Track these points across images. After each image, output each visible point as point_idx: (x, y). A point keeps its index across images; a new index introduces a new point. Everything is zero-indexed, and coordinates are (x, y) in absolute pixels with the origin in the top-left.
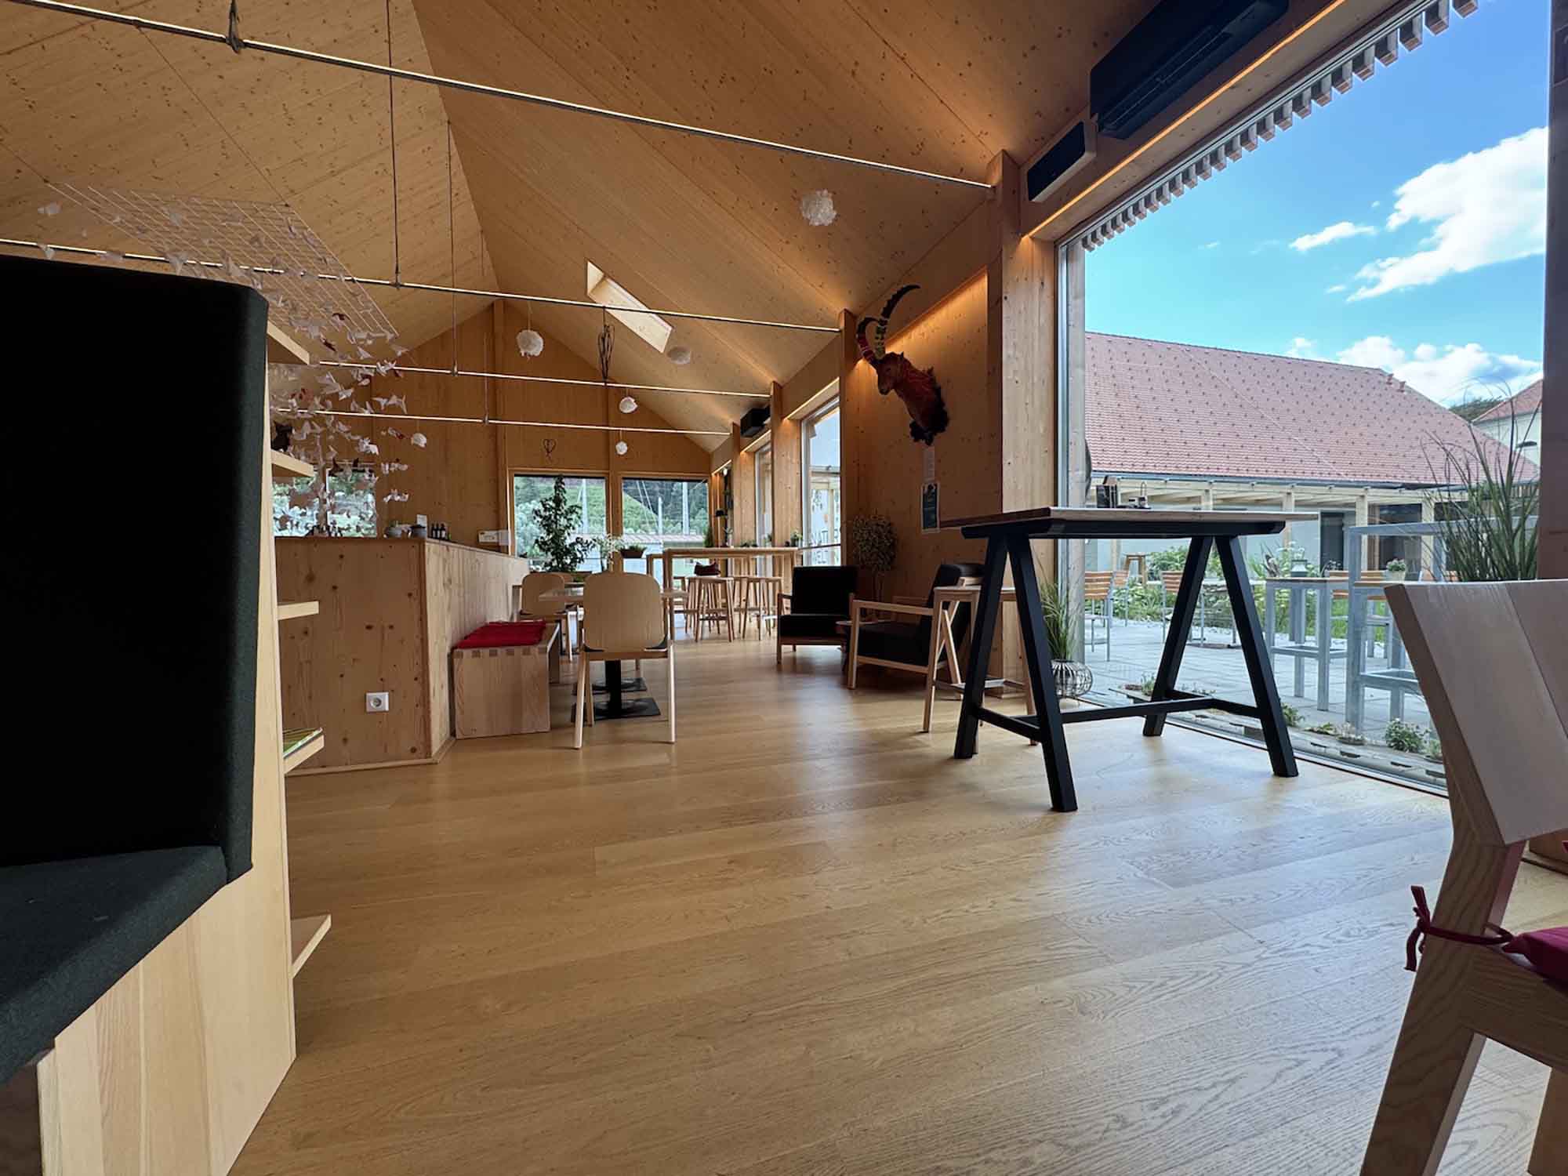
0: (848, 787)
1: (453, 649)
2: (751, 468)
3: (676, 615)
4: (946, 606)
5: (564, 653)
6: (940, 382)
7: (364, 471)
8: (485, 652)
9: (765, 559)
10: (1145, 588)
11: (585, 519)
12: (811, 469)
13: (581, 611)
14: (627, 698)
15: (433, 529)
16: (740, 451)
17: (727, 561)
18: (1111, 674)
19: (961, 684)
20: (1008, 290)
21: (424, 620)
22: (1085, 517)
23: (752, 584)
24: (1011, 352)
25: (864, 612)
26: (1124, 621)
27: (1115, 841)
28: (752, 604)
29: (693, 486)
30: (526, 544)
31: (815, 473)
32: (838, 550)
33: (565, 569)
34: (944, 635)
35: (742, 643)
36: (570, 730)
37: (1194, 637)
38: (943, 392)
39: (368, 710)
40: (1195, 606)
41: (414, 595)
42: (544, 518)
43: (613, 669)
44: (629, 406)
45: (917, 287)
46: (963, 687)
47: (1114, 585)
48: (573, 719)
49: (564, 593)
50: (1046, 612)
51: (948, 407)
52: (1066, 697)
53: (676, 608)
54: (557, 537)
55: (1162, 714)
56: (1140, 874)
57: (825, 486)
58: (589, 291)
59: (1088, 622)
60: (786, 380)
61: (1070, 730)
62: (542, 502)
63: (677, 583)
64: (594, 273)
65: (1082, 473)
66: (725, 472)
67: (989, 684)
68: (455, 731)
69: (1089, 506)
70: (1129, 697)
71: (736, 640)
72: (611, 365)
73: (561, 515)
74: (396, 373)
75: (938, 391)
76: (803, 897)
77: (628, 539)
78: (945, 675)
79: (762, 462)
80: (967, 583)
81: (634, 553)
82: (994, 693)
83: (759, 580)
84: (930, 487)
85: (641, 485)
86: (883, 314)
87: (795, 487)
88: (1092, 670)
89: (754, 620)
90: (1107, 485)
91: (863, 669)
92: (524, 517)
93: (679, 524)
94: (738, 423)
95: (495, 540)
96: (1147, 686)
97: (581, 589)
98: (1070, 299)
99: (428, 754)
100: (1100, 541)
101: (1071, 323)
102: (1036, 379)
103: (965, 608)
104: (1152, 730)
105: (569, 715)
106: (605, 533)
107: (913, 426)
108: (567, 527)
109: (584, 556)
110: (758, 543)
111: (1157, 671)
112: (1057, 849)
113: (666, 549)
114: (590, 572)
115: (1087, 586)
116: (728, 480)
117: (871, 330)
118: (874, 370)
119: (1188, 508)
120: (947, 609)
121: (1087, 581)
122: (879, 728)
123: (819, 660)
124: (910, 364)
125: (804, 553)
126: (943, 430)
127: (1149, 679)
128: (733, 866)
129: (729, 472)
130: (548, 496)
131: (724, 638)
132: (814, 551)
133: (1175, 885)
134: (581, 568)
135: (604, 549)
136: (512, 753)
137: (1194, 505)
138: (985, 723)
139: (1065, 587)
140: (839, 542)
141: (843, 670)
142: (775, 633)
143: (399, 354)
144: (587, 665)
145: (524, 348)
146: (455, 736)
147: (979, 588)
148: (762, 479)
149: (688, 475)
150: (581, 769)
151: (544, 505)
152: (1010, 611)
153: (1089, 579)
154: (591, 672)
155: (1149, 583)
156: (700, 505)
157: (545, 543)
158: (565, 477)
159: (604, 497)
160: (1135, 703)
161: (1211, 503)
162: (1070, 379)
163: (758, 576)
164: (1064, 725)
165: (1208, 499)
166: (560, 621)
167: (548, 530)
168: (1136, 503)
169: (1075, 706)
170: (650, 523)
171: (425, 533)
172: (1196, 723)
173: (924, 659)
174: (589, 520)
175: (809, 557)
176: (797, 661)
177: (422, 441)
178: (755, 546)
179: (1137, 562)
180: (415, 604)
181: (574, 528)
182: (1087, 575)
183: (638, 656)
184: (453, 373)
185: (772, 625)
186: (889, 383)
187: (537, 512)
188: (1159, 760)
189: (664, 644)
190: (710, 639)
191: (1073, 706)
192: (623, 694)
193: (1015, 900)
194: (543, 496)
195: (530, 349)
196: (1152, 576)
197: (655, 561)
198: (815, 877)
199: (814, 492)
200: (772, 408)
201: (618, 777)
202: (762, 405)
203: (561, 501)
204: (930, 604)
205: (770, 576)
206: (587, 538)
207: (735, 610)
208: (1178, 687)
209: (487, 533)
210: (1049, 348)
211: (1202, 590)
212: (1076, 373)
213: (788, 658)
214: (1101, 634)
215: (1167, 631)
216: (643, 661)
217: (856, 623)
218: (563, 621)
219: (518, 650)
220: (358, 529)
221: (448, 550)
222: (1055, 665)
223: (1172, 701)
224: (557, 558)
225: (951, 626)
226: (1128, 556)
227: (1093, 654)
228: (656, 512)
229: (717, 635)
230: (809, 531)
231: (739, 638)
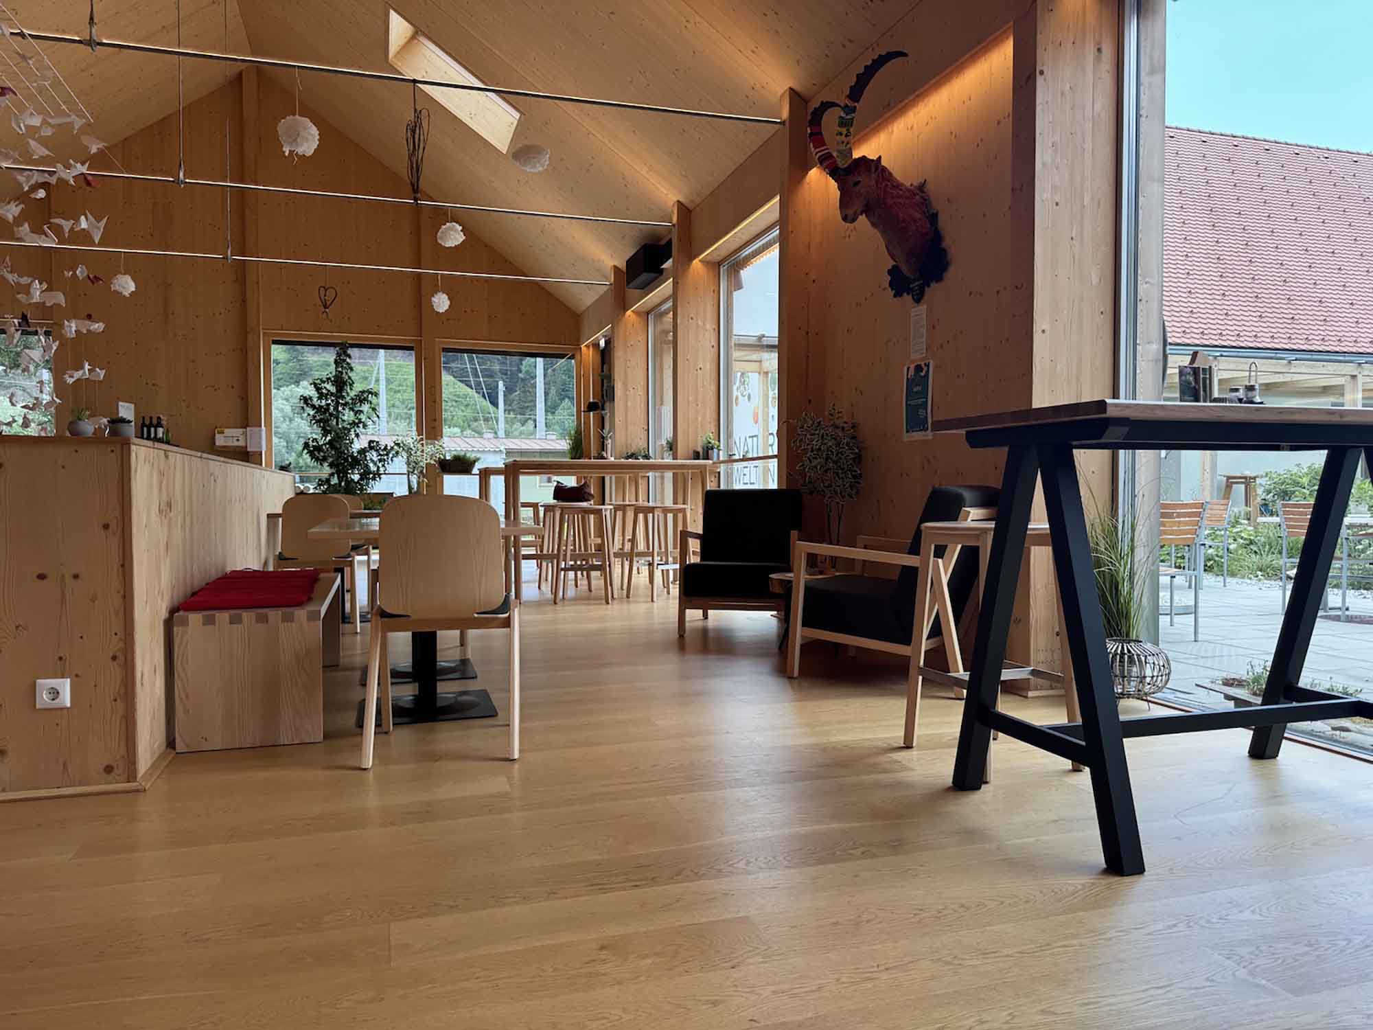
0: (786, 831)
1: (173, 611)
2: (642, 338)
3: (524, 563)
4: (940, 552)
5: (346, 619)
6: (938, 205)
7: (36, 333)
8: (223, 616)
9: (662, 478)
10: (1255, 528)
11: (383, 412)
12: (734, 340)
13: (375, 556)
14: (446, 690)
15: (143, 425)
16: (625, 309)
17: (603, 478)
18: (1201, 662)
19: (962, 674)
20: (1045, 59)
21: (127, 565)
22: (1160, 415)
23: (641, 516)
24: (1048, 159)
25: (813, 561)
26: (1221, 579)
27: (1202, 922)
28: (641, 547)
29: (552, 364)
30: (289, 448)
31: (742, 346)
32: (773, 464)
33: (350, 488)
34: (937, 597)
35: (625, 606)
36: (355, 740)
37: (1330, 605)
38: (942, 221)
39: (38, 706)
40: (1331, 557)
41: (113, 526)
42: (319, 409)
43: (424, 644)
44: (453, 236)
45: (905, 55)
46: (967, 678)
47: (1205, 522)
48: (360, 724)
49: (349, 526)
50: (1099, 563)
51: (947, 243)
52: (1129, 696)
53: (524, 551)
54: (338, 440)
55: (1283, 725)
56: (1242, 973)
57: (755, 366)
58: (391, 55)
59: (1164, 580)
60: (698, 200)
61: (1132, 746)
62: (315, 385)
63: (526, 514)
64: (399, 28)
65: (1156, 347)
66: (602, 343)
67: (1007, 675)
68: (174, 740)
69: (1166, 399)
70: (1228, 697)
71: (615, 602)
72: (426, 170)
73: (346, 404)
74: (85, 178)
75: (934, 217)
76: (715, 1003)
77: (452, 443)
78: (938, 658)
79: (659, 328)
80: (974, 517)
81: (461, 465)
82: (1016, 689)
83: (652, 510)
84: (918, 368)
85: (471, 360)
86: (849, 97)
87: (709, 367)
88: (1170, 655)
89: (645, 570)
90: (1194, 366)
91: (809, 648)
92: (288, 409)
93: (531, 422)
94: (622, 265)
95: (242, 443)
96: (1256, 680)
97: (377, 520)
98: (1143, 74)
99: (131, 776)
100: (1184, 452)
101: (1143, 112)
102: (1087, 201)
103: (969, 556)
104: (1262, 750)
105: (352, 717)
106: (414, 433)
107: (894, 272)
108: (355, 424)
109: (382, 470)
110: (651, 454)
111: (1271, 658)
112: (1112, 933)
113: (511, 460)
114: (392, 494)
115: (1163, 524)
116: (605, 356)
117: (830, 120)
118: (833, 184)
119: (1324, 403)
120: (942, 557)
121: (1163, 515)
122: (833, 739)
123: (743, 634)
124: (890, 174)
125: (722, 468)
126: (939, 279)
127: (1259, 670)
128: (604, 954)
129: (608, 343)
130: (324, 375)
131: (597, 598)
132: (736, 466)
133: (1296, 991)
134: (377, 487)
135: (412, 459)
136: (261, 775)
137: (1332, 399)
138: (1000, 734)
139: (1128, 526)
140: (776, 453)
141: (780, 648)
142: (675, 590)
143: (94, 150)
144: (384, 638)
145: (291, 144)
146: (174, 748)
147: (992, 525)
148: (658, 354)
149: (543, 347)
150: (372, 801)
151: (318, 389)
152: (1041, 560)
153: (1166, 512)
154: (390, 649)
155: (1261, 519)
156: (563, 394)
157: (318, 448)
158: (353, 346)
159: (413, 378)
160: (1236, 706)
161: (1360, 396)
162: (1141, 199)
163: (651, 504)
164: (1124, 740)
165: (1355, 390)
166: (341, 571)
167: (324, 429)
168: (1241, 394)
169: (1144, 711)
170: (486, 420)
171: (131, 430)
172: (1331, 739)
173: (906, 636)
174: (390, 415)
175: (729, 475)
176: (711, 635)
177: (126, 285)
178: (647, 457)
179: (1243, 486)
180: (115, 542)
181: (365, 426)
182: (1164, 506)
183: (463, 624)
184: (177, 181)
185: (671, 579)
186: (858, 205)
187: (306, 400)
188: (1274, 795)
189: (505, 606)
190: (576, 599)
191: (1138, 711)
192: (438, 684)
193: (1043, 1012)
194: (317, 375)
195: (297, 145)
196: (1266, 509)
197: (493, 478)
198: (735, 974)
199: (739, 374)
200: (675, 242)
201: (426, 813)
202: (660, 239)
203: (344, 383)
204: (915, 549)
205: (669, 503)
206: (386, 441)
207: (616, 555)
208: (1305, 681)
209: (228, 432)
210: (1107, 150)
211: (1344, 532)
212: (1150, 190)
213: (694, 630)
214: (1185, 598)
215: (1288, 594)
216: (472, 633)
217: (801, 578)
218: (347, 570)
219: (274, 615)
220: (26, 424)
221: (167, 457)
222: (1112, 646)
223: (1295, 704)
224: (338, 472)
225: (950, 584)
226: (1229, 478)
227: (1171, 630)
228: (495, 403)
229: (587, 593)
230: (729, 435)
231: (621, 598)
